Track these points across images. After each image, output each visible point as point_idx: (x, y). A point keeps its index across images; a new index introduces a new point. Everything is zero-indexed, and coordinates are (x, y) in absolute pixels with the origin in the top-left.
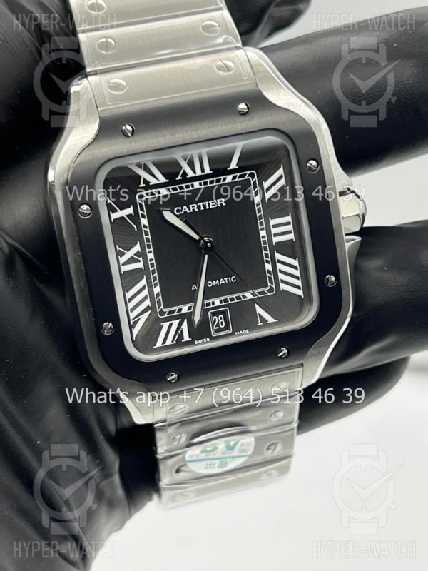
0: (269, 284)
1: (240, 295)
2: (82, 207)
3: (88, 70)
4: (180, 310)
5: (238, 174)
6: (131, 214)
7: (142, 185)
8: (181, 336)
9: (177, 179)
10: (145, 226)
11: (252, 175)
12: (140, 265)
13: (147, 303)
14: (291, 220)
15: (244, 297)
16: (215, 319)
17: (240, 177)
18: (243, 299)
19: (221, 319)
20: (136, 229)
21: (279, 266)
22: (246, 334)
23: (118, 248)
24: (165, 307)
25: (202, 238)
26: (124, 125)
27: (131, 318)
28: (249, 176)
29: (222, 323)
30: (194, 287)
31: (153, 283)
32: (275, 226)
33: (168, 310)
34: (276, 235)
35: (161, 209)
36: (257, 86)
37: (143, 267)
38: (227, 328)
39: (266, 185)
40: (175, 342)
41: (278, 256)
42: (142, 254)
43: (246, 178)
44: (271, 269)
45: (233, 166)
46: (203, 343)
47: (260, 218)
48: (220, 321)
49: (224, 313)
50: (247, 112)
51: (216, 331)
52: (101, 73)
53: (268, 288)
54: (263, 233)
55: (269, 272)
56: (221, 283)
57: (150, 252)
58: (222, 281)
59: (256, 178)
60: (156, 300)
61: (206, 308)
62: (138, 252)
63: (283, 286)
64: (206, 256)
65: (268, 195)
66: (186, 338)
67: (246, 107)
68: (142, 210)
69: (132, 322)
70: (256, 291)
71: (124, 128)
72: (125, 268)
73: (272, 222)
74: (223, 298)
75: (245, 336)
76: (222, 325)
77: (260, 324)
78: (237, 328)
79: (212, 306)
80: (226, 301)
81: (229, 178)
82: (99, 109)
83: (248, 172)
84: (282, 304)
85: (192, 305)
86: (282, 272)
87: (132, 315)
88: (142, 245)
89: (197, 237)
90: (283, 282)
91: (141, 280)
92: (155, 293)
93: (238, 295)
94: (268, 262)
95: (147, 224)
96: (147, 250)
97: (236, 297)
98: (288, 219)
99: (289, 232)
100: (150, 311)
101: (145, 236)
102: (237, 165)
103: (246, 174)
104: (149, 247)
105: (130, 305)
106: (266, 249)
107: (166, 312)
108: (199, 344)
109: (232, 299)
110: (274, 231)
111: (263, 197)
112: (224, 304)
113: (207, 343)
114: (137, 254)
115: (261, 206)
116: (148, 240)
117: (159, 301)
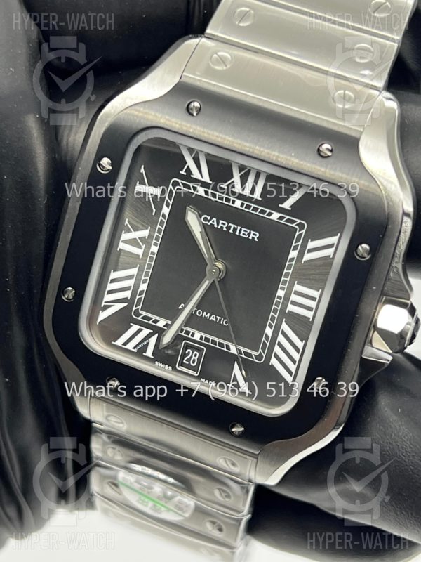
0: (260, 350)
1: (225, 343)
4: (156, 321)
5: (287, 217)
7: (183, 172)
8: (145, 348)
10: (164, 216)
11: (301, 226)
12: (140, 252)
13: (127, 294)
14: (318, 298)
15: (228, 347)
16: (189, 352)
17: (288, 220)
18: (225, 349)
19: (196, 355)
20: (154, 214)
21: (281, 338)
23: (127, 223)
24: (142, 309)
26: (194, 101)
27: (105, 300)
28: (296, 225)
29: (194, 360)
30: (182, 306)
31: (143, 278)
32: (297, 293)
33: (144, 314)
34: (294, 303)
36: (361, 137)
37: (141, 255)
38: (195, 368)
39: (311, 245)
40: (135, 350)
41: (285, 327)
42: (147, 241)
43: (294, 225)
44: (270, 335)
45: (287, 205)
46: (163, 369)
47: (287, 275)
48: (194, 357)
49: (200, 350)
50: (329, 157)
51: (182, 364)
53: (257, 354)
54: (281, 293)
55: (267, 337)
56: (211, 318)
57: (155, 244)
58: (213, 318)
59: (304, 231)
61: (183, 334)
62: (145, 237)
63: (274, 361)
65: (307, 257)
66: (149, 353)
67: (330, 150)
68: (170, 197)
69: (103, 304)
70: (243, 349)
71: (191, 103)
72: (122, 246)
73: (297, 287)
74: (205, 335)
75: (211, 389)
76: (193, 363)
78: (205, 375)
79: (189, 336)
80: (207, 340)
81: (275, 216)
82: (185, 74)
83: (299, 221)
85: (169, 322)
86: (280, 345)
87: (107, 298)
88: (152, 233)
90: (277, 357)
91: (134, 267)
92: (140, 289)
93: (222, 341)
94: (271, 326)
95: (167, 214)
96: (154, 241)
97: (219, 343)
98: (316, 294)
99: (310, 309)
100: (126, 304)
101: (158, 226)
102: (291, 207)
103: (296, 221)
104: (157, 239)
105: (110, 287)
106: (275, 311)
107: (141, 315)
108: (158, 368)
109: (214, 342)
110: (294, 297)
111: (301, 255)
112: (203, 341)
113: (167, 371)
114: (142, 239)
115: (294, 263)
116: (159, 231)
117: (140, 299)
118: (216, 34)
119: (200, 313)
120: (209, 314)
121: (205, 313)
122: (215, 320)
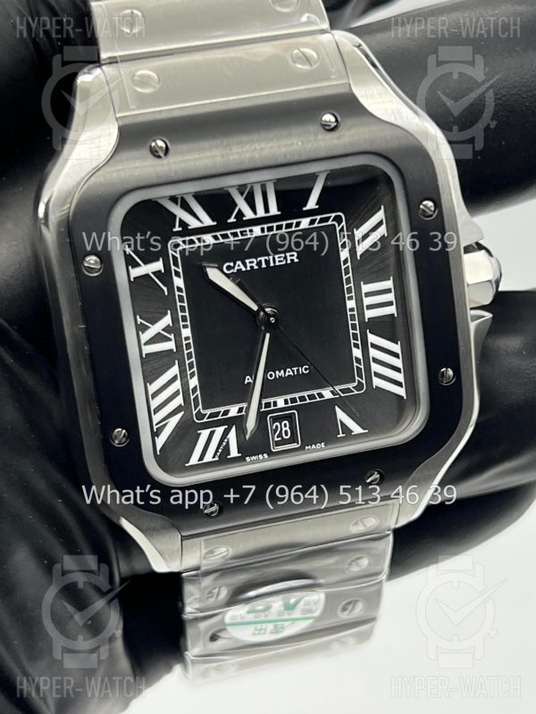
0: (357, 378)
1: (315, 392)
2: (88, 259)
3: (104, 55)
4: (226, 412)
5: (318, 217)
6: (160, 271)
7: (177, 229)
8: (227, 450)
9: (229, 221)
10: (180, 289)
11: (338, 219)
12: (171, 345)
13: (179, 400)
14: (392, 287)
15: (320, 395)
16: (277, 426)
17: (322, 221)
18: (318, 399)
19: (285, 426)
20: (166, 294)
21: (373, 353)
22: (321, 449)
23: (139, 320)
24: (203, 409)
25: (261, 308)
26: (154, 141)
27: (155, 423)
28: (333, 220)
29: (286, 432)
30: (248, 380)
31: (189, 373)
32: (368, 294)
33: (208, 412)
34: (370, 307)
35: (204, 264)
36: (351, 89)
37: (174, 348)
38: (293, 439)
40: (217, 459)
41: (372, 338)
42: (174, 329)
43: (330, 223)
44: (360, 356)
45: (312, 204)
46: (258, 461)
47: (348, 281)
48: (284, 429)
49: (290, 418)
50: (336, 127)
51: (278, 444)
52: (122, 61)
53: (355, 384)
54: (351, 304)
55: (358, 360)
56: (287, 374)
57: (185, 327)
58: (289, 372)
59: (344, 223)
60: (192, 397)
61: (263, 410)
62: (169, 325)
63: (377, 382)
64: (268, 336)
66: (234, 453)
67: (333, 119)
68: (176, 264)
69: (155, 428)
70: (337, 388)
71: (153, 144)
72: (147, 349)
73: (366, 288)
74: (289, 397)
75: (319, 452)
76: (286, 435)
77: (341, 435)
78: (308, 441)
79: (272, 408)
80: (293, 400)
81: (305, 223)
82: (118, 115)
83: (333, 215)
84: (374, 408)
85: (244, 405)
86: (376, 361)
87: (157, 418)
88: (175, 317)
89: (255, 308)
90: (378, 375)
91: (171, 367)
92: (191, 387)
93: (311, 392)
94: (356, 346)
95: (182, 286)
96: (181, 324)
97: (308, 396)
98: (389, 284)
100: (181, 414)
101: (179, 304)
102: (317, 204)
103: (330, 217)
104: (184, 319)
105: (155, 403)
106: (354, 327)
107: (205, 415)
108: (252, 462)
109: (302, 399)
110: (367, 301)
111: (353, 251)
112: (290, 405)
113: (264, 460)
114: (167, 329)
115: (349, 264)
116: (183, 309)
117: (196, 399)
118: (115, 54)
119: (272, 375)
120: (282, 371)
121: (277, 372)
122: (291, 373)
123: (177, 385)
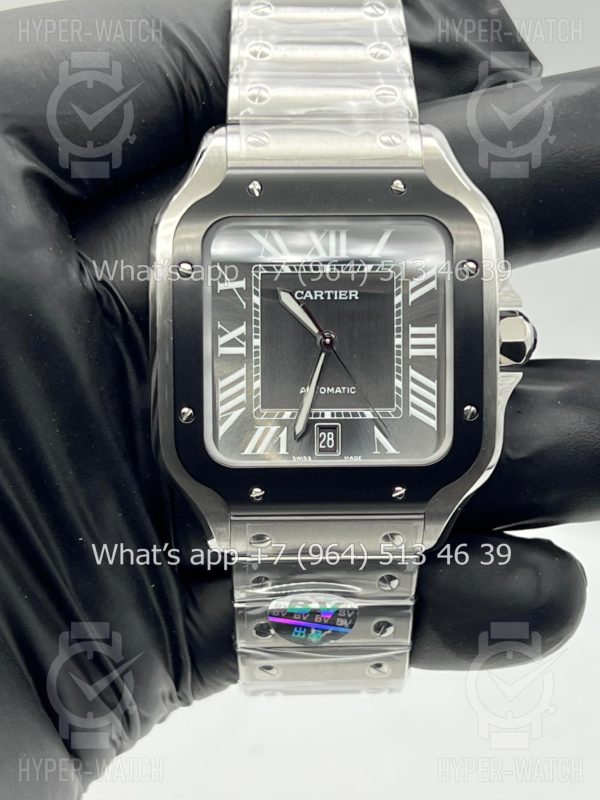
0: (396, 405)
1: (358, 411)
3: (230, 118)
4: (281, 415)
6: (242, 289)
7: (261, 256)
8: (277, 446)
10: (256, 306)
12: (242, 350)
13: (243, 397)
14: (435, 332)
15: (363, 415)
16: (322, 436)
18: (360, 417)
19: (330, 437)
20: (245, 307)
21: (412, 386)
22: (358, 462)
23: (219, 326)
24: (262, 407)
26: (253, 182)
27: (220, 412)
29: (330, 442)
30: (303, 390)
31: (254, 376)
32: (414, 336)
33: (266, 412)
34: (414, 347)
35: (279, 288)
37: (244, 353)
38: (335, 449)
39: (413, 284)
40: (268, 453)
41: (413, 373)
42: (247, 338)
44: (401, 387)
45: (376, 253)
46: (303, 461)
47: (399, 321)
48: (329, 439)
49: (334, 429)
50: (403, 192)
51: (321, 450)
52: (244, 124)
53: (394, 410)
54: (398, 341)
55: (398, 390)
56: (336, 391)
57: (256, 337)
58: (338, 390)
61: (312, 418)
62: (243, 334)
63: (413, 411)
64: (323, 355)
65: (412, 297)
66: (284, 451)
67: (402, 186)
68: (256, 285)
69: (220, 417)
70: (378, 411)
71: (251, 185)
72: (223, 351)
73: (413, 330)
74: (335, 411)
76: (331, 444)
77: (376, 452)
78: (346, 451)
79: (320, 418)
80: (339, 414)
82: (229, 162)
85: (296, 411)
86: (414, 393)
87: (222, 409)
88: (249, 328)
89: (316, 330)
90: (414, 406)
91: (240, 369)
92: (255, 387)
93: (355, 411)
94: (399, 377)
95: (259, 303)
96: (254, 334)
97: (352, 413)
98: (433, 330)
99: (432, 347)
100: (243, 409)
101: (254, 318)
102: (380, 254)
104: (256, 331)
105: (221, 397)
106: (398, 361)
107: (263, 414)
109: (347, 414)
110: (413, 341)
111: (406, 298)
112: (336, 418)
113: (307, 460)
114: (241, 337)
115: (401, 308)
116: (256, 322)
117: (257, 399)
119: (323, 390)
120: (333, 388)
121: (328, 389)
122: (340, 391)
123: (243, 384)
